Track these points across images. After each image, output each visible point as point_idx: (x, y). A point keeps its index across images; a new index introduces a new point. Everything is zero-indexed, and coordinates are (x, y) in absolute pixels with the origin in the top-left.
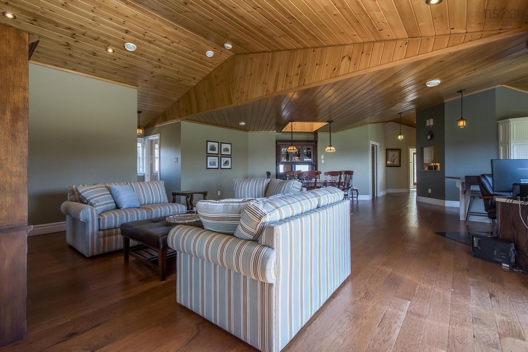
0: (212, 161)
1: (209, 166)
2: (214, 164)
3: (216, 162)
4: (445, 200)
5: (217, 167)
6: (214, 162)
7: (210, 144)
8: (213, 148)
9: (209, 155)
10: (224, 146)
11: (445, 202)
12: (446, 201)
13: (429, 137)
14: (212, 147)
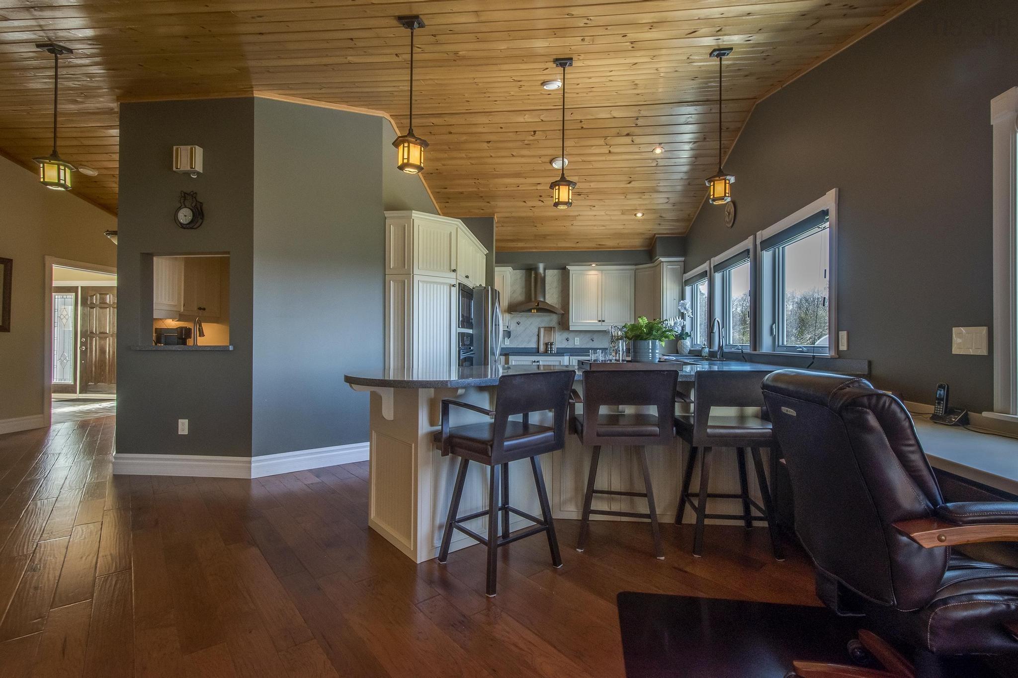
4: (251, 456)
11: (250, 462)
12: (253, 459)
13: (184, 216)
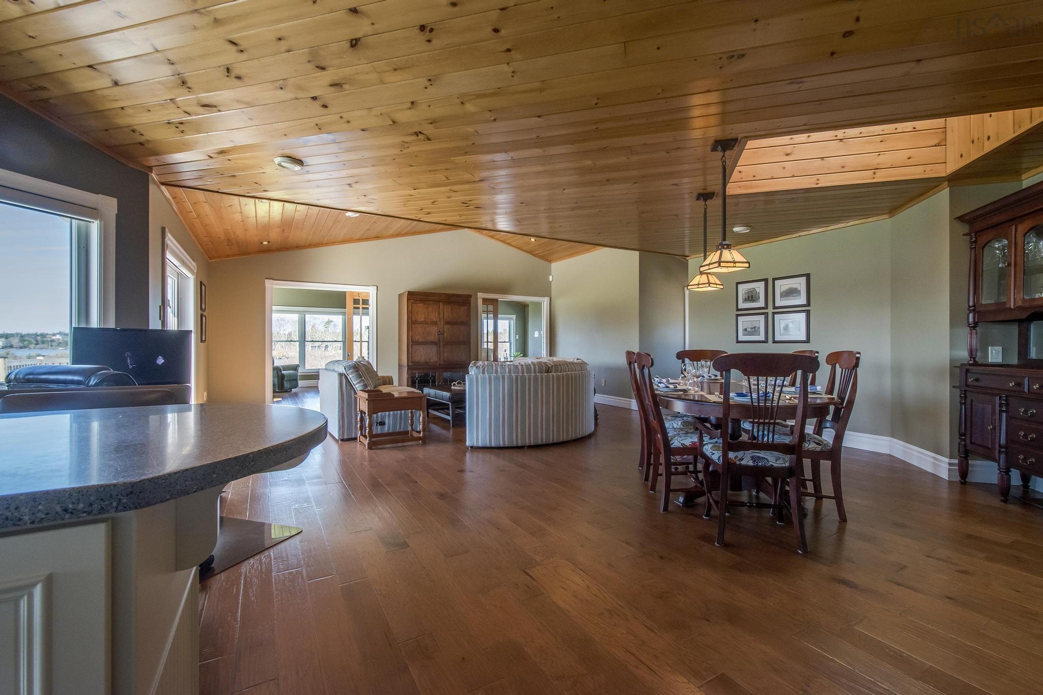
0: (749, 326)
1: (741, 338)
2: (755, 331)
3: (759, 328)
5: (762, 337)
6: (756, 327)
7: (743, 288)
8: (752, 296)
9: (741, 313)
10: (782, 286)
14: (750, 295)
